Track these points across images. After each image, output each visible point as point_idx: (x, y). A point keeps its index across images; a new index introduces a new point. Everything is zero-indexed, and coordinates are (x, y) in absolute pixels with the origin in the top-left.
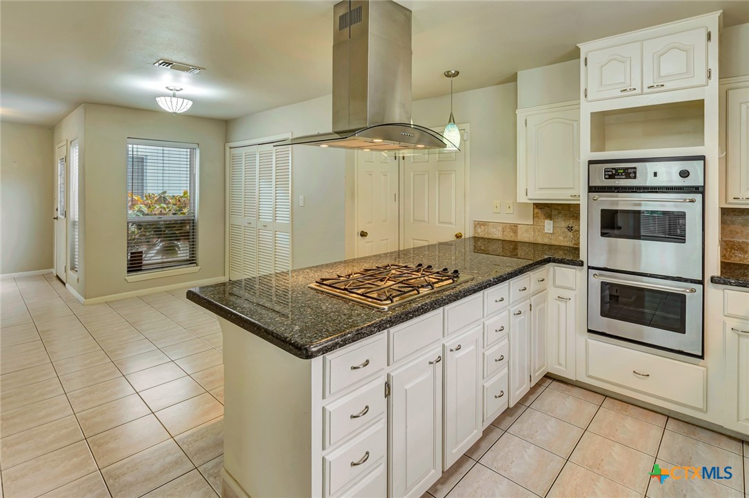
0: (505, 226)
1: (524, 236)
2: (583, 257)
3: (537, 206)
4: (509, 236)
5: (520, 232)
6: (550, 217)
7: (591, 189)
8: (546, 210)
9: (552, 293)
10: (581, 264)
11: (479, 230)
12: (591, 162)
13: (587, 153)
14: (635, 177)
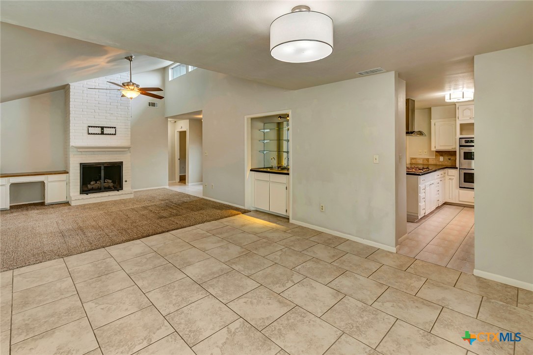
0: (424, 159)
1: (431, 162)
2: (458, 166)
3: (437, 152)
4: (426, 162)
5: (430, 161)
6: (442, 155)
7: (460, 146)
8: (440, 153)
9: (447, 177)
10: (457, 168)
11: (413, 161)
12: (460, 138)
13: (459, 136)
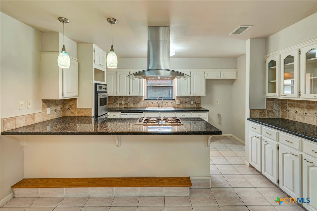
0: (28, 116)
4: (30, 122)
5: (36, 118)
6: (49, 106)
12: (97, 84)
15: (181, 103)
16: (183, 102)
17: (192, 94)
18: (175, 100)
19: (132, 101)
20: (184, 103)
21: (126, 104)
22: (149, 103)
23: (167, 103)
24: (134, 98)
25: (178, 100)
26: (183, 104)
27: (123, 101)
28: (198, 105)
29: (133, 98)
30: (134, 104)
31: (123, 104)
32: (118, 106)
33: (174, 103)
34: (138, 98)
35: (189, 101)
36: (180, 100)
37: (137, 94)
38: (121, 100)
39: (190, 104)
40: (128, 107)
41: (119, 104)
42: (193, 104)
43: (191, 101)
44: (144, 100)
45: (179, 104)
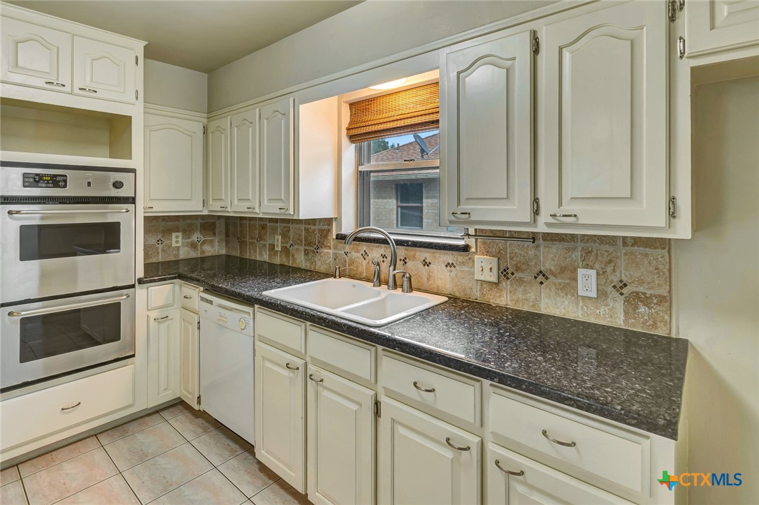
7: (4, 200)
14: (65, 186)
15: (504, 273)
16: (518, 269)
17: (543, 218)
18: (466, 249)
19: (298, 241)
20: (527, 277)
21: (286, 251)
22: (355, 255)
23: (426, 264)
24: (307, 226)
25: (488, 253)
26: (521, 281)
27: (276, 237)
28: (642, 309)
29: (303, 227)
30: (306, 253)
31: (276, 249)
32: (266, 257)
33: (466, 269)
34: (317, 227)
35: (563, 270)
36: (500, 256)
37: (278, 211)
38: (274, 231)
39: (569, 287)
40: (290, 265)
41: (268, 246)
42: (602, 294)
43: (581, 272)
44: (334, 237)
45: (494, 279)
